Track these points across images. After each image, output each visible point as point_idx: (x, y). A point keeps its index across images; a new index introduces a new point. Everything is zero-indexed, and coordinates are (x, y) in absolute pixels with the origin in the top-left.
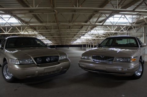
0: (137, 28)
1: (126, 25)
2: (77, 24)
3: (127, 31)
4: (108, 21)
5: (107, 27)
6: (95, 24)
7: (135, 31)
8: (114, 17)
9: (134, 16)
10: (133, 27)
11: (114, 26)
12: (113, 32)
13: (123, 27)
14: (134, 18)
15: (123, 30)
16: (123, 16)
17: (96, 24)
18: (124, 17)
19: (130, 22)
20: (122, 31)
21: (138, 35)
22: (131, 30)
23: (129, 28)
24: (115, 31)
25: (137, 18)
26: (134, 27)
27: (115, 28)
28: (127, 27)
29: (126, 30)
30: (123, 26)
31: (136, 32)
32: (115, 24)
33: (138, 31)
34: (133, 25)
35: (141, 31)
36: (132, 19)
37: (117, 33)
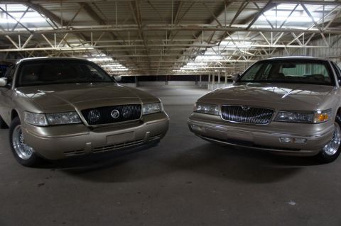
0: (332, 37)
1: (305, 29)
2: (186, 25)
3: (308, 45)
4: (261, 18)
5: (260, 34)
6: (230, 27)
7: (327, 44)
8: (276, 10)
9: (328, 8)
10: (322, 34)
11: (276, 32)
12: (274, 45)
13: (297, 34)
14: (328, 12)
15: (299, 41)
16: (300, 7)
17: (233, 26)
18: (303, 9)
19: (315, 23)
20: (296, 43)
21: (335, 54)
22: (318, 42)
23: (313, 37)
24: (277, 43)
25: (335, 12)
26: (326, 35)
27: (279, 37)
28: (308, 34)
29: (306, 40)
30: (298, 32)
31: (331, 47)
32: (278, 27)
33: (334, 43)
34: (325, 29)
36: (321, 14)
37: (283, 48)
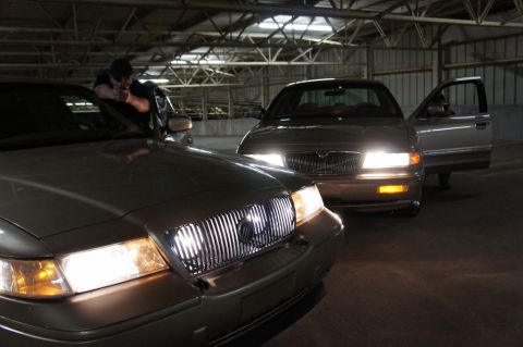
7: (340, 60)
12: (273, 63)
15: (305, 57)
20: (302, 60)
21: (347, 71)
29: (313, 57)
31: (344, 64)
35: (357, 61)
